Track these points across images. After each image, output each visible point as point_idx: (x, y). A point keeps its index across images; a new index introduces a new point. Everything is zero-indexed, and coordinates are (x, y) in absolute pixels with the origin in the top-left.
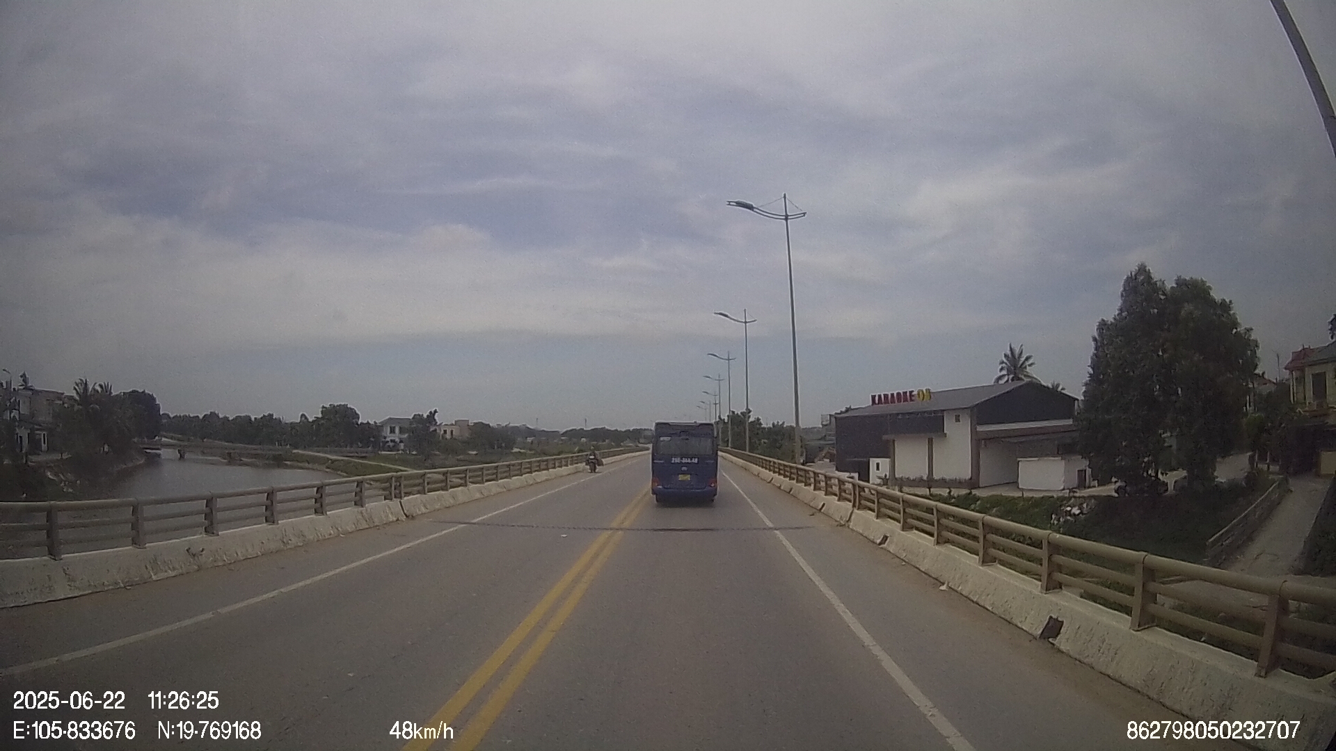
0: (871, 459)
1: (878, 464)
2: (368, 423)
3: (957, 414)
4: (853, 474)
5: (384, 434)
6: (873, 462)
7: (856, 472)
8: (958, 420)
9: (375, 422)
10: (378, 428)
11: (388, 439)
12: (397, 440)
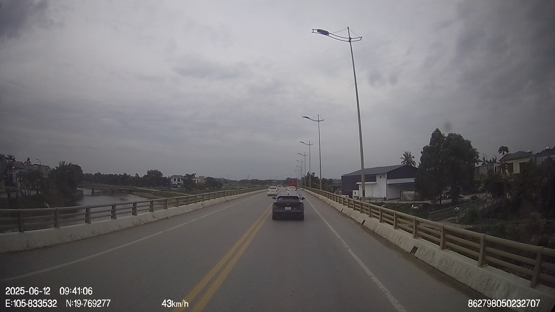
0: (353, 191)
1: (355, 192)
2: (166, 177)
3: (381, 175)
4: (347, 196)
5: (172, 181)
6: (354, 191)
7: (348, 195)
8: (381, 177)
9: (168, 177)
10: (170, 179)
11: (173, 183)
12: (177, 184)
